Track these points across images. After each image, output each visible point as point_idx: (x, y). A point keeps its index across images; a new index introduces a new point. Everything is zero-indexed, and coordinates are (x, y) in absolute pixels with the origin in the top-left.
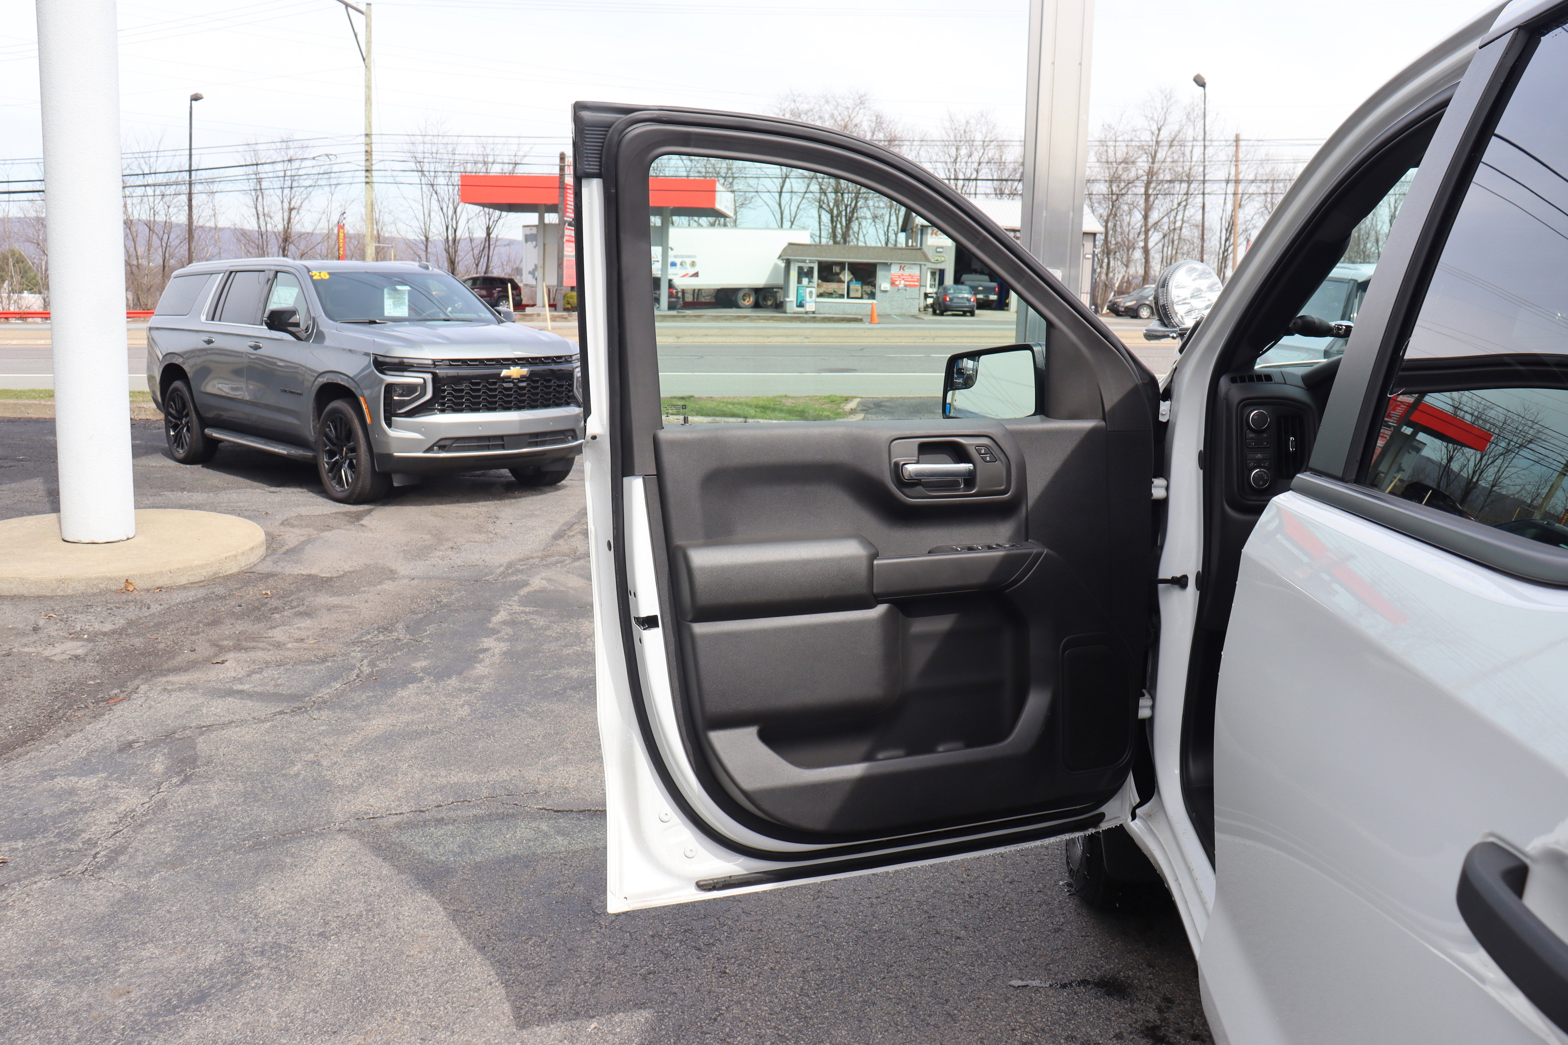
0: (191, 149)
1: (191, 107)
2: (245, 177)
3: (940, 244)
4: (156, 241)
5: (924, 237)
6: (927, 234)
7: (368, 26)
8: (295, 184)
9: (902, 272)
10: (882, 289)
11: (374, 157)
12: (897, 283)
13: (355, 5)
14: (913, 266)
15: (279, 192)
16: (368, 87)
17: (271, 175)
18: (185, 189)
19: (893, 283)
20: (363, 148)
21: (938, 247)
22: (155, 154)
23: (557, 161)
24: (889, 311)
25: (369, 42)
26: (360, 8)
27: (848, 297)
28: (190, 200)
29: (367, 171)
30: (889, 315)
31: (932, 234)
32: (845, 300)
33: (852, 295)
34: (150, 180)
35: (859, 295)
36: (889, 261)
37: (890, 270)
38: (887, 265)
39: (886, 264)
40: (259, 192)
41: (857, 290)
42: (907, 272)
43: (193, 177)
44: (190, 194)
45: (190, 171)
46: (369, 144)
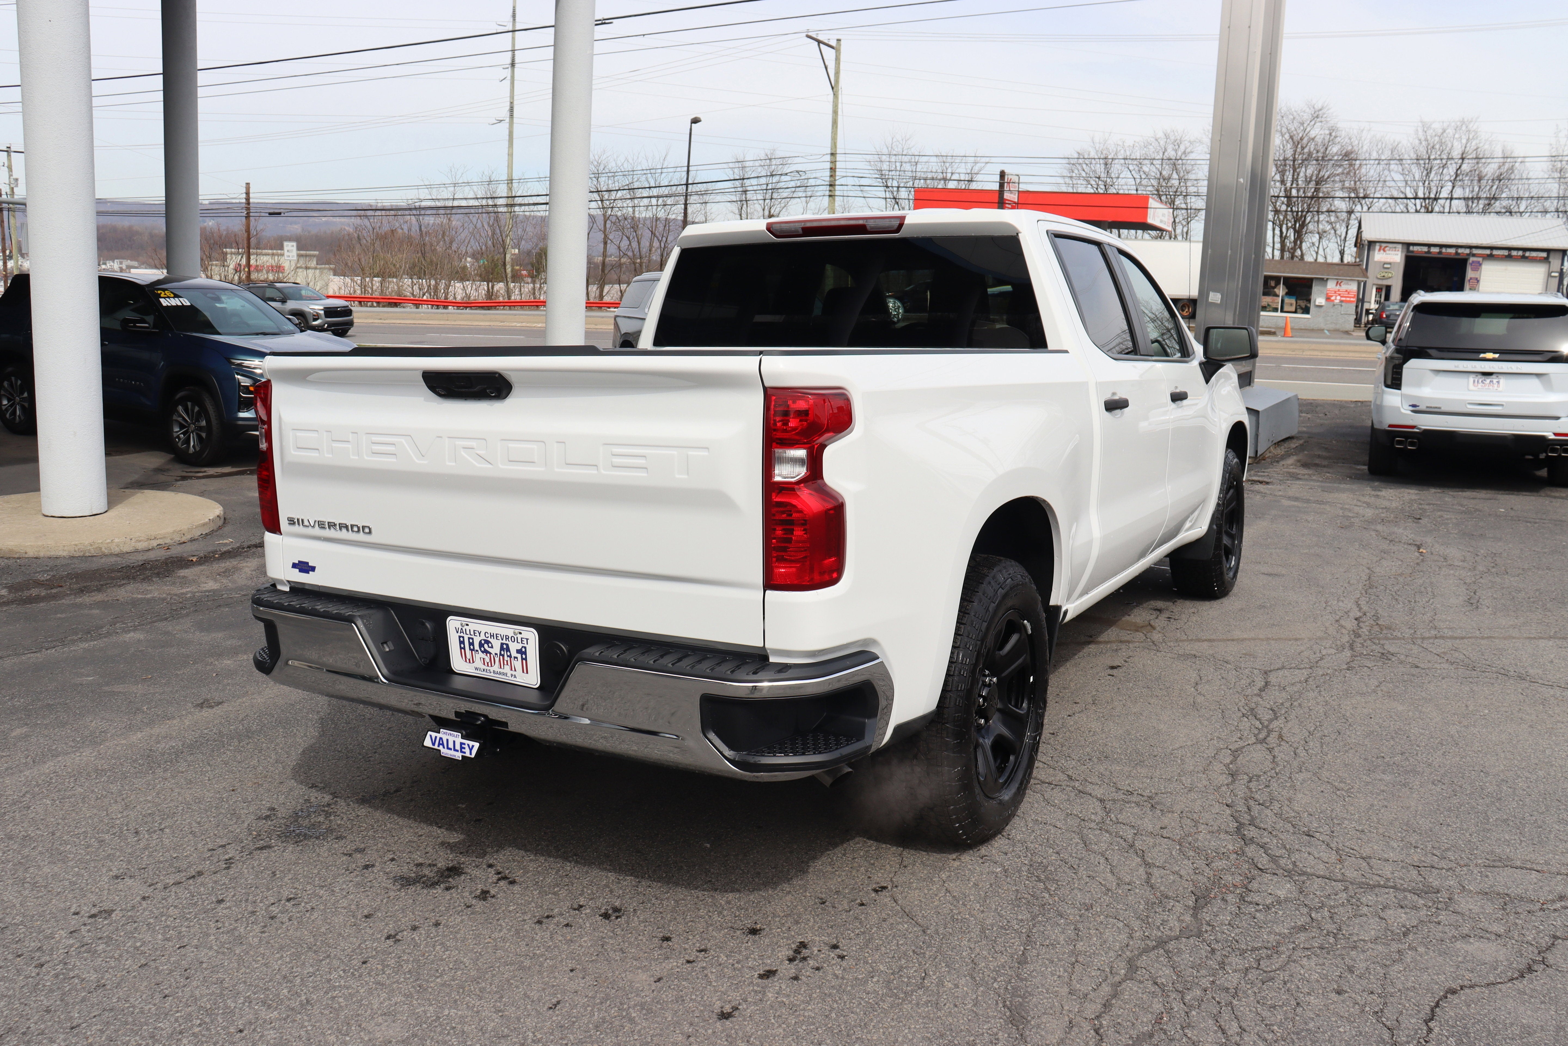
0: (688, 166)
1: (691, 129)
2: (733, 190)
3: (1388, 260)
4: (656, 244)
5: (1371, 253)
6: (1374, 250)
7: (838, 59)
8: (775, 196)
9: (1338, 287)
10: (1317, 303)
11: (837, 173)
12: (1333, 298)
13: (826, 41)
14: (1350, 282)
15: (761, 202)
16: (835, 112)
17: (755, 188)
18: (682, 199)
19: (1328, 299)
20: (828, 165)
21: (1385, 263)
22: (659, 171)
23: (998, 178)
24: (1322, 326)
25: (837, 73)
26: (831, 43)
27: (1282, 311)
28: (686, 209)
29: (831, 185)
30: (1322, 330)
31: (1379, 250)
32: (1279, 314)
33: (1285, 309)
34: (655, 192)
35: (1293, 309)
36: (1325, 277)
37: (1326, 285)
38: (1323, 281)
39: (1323, 279)
40: (745, 203)
41: (1291, 305)
42: (1344, 287)
43: (689, 190)
44: (686, 204)
45: (687, 185)
46: (834, 162)
